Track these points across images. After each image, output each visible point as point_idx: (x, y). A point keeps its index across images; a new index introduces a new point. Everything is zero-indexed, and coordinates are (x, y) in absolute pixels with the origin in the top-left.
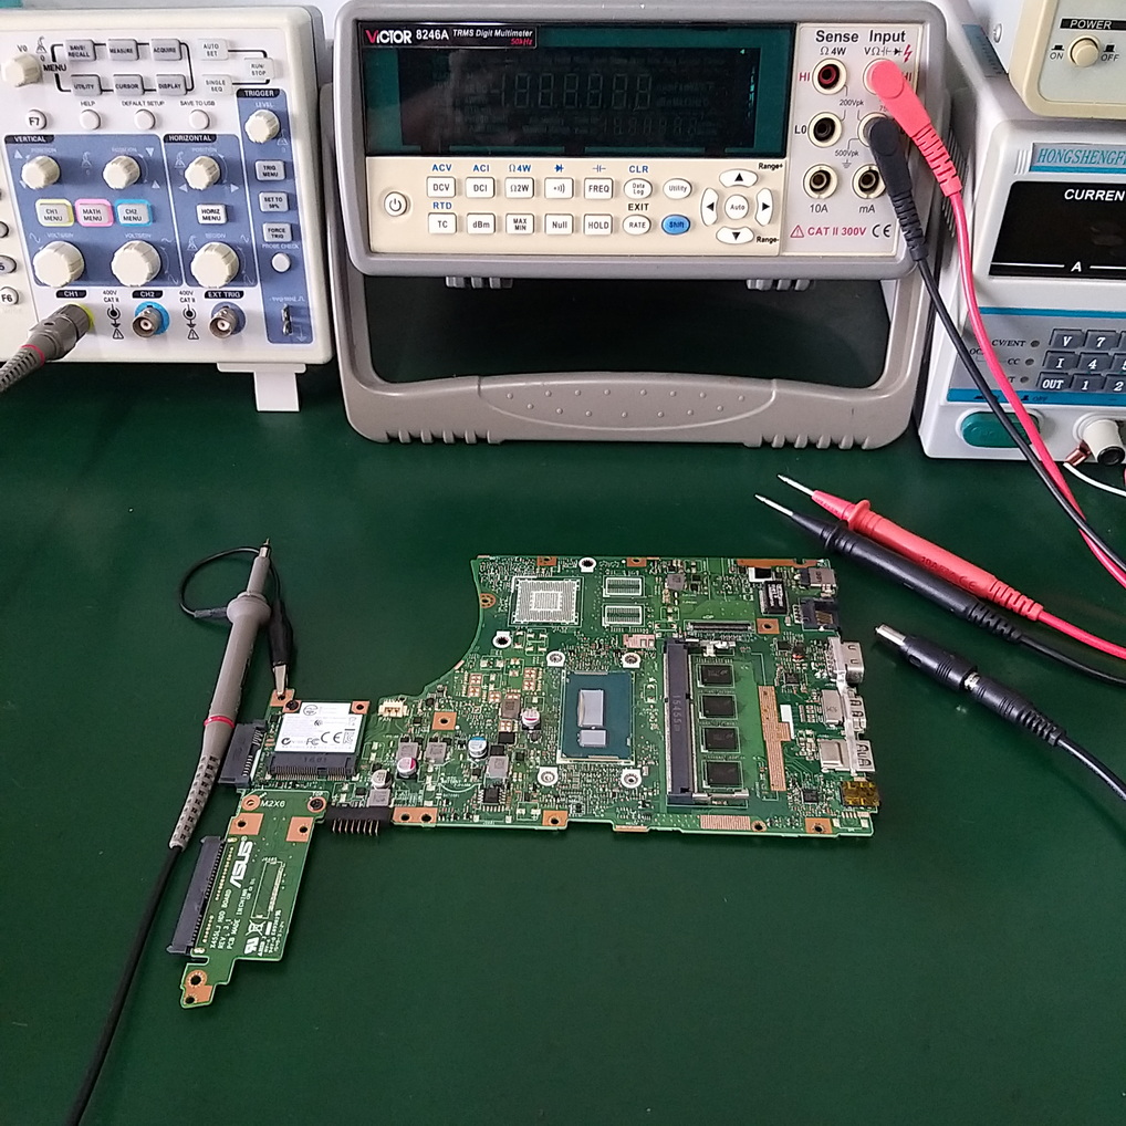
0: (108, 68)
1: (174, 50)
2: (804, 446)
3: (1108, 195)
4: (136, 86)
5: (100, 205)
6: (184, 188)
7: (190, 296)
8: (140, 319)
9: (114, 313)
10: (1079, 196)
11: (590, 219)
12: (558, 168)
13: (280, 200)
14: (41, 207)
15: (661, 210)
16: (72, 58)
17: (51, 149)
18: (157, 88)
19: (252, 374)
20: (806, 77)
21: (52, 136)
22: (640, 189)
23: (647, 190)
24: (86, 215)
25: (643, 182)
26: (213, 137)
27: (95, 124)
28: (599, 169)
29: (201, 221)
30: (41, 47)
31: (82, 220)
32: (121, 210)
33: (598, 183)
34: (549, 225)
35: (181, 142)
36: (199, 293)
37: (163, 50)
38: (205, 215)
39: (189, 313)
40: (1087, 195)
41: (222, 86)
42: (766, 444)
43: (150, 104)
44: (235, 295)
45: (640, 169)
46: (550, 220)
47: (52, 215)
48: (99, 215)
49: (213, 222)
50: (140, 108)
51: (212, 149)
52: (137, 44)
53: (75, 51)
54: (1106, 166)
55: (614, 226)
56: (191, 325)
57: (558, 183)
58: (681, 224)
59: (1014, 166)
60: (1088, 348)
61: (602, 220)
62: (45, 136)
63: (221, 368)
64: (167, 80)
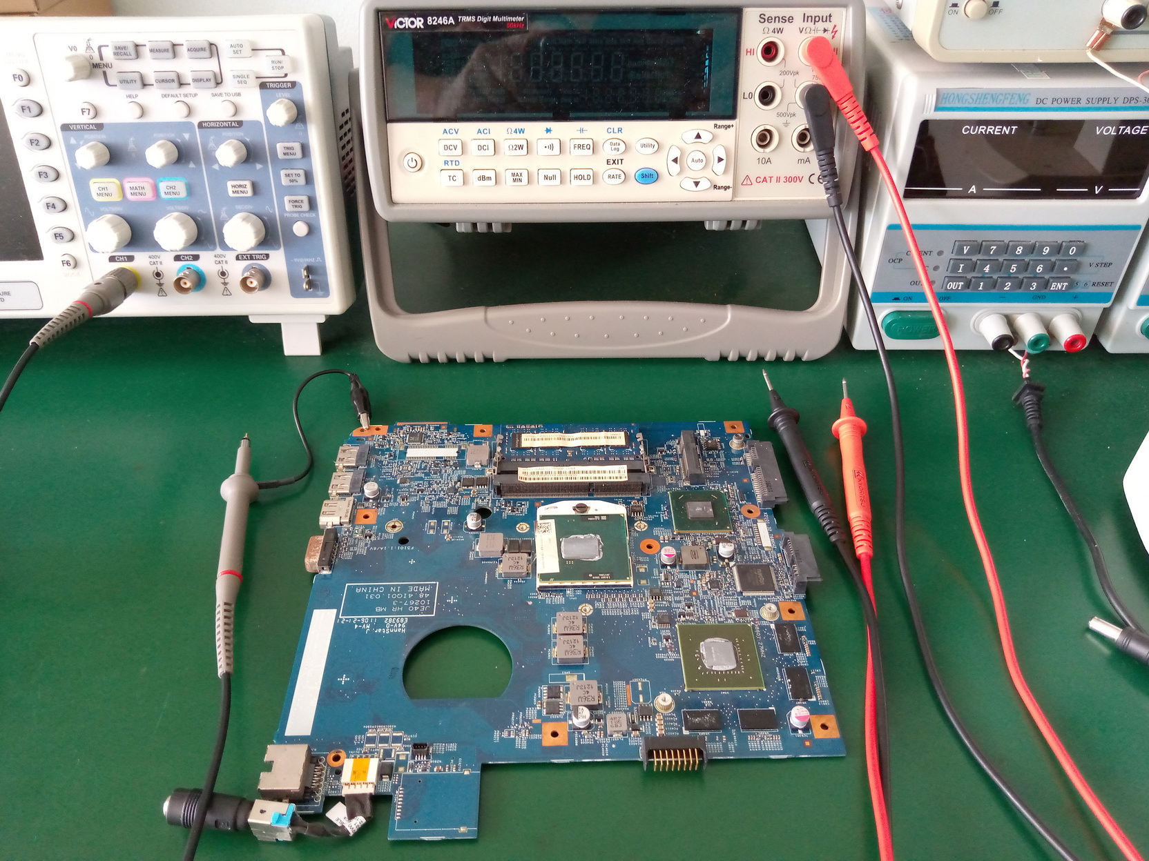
0: (149, 66)
1: (203, 49)
2: (754, 359)
3: (997, 130)
4: (173, 81)
5: (145, 183)
6: (216, 167)
7: (223, 259)
8: (179, 280)
9: (158, 274)
10: (974, 131)
11: (575, 173)
12: (548, 131)
13: (299, 175)
14: (95, 185)
15: (633, 165)
16: (117, 57)
17: (102, 136)
18: (191, 82)
19: (279, 325)
20: (751, 52)
21: (103, 124)
22: (616, 147)
23: (622, 147)
24: (133, 191)
25: (618, 141)
26: (240, 123)
27: (138, 112)
28: (582, 130)
29: (231, 194)
30: (89, 47)
31: (129, 196)
32: (163, 187)
33: (581, 142)
34: (541, 177)
35: (213, 127)
36: (230, 256)
37: (196, 50)
38: (235, 189)
39: (223, 274)
40: (980, 130)
41: (247, 80)
42: (723, 359)
43: (186, 96)
44: (262, 257)
45: (616, 130)
46: (542, 173)
47: (103, 192)
48: (143, 191)
49: (242, 195)
50: (177, 99)
51: (239, 133)
52: (174, 45)
53: (119, 51)
54: (994, 105)
55: (594, 178)
56: (225, 284)
57: (548, 143)
58: (651, 175)
59: (921, 106)
60: (984, 254)
61: (585, 173)
62: (95, 124)
63: (253, 320)
64: (199, 76)
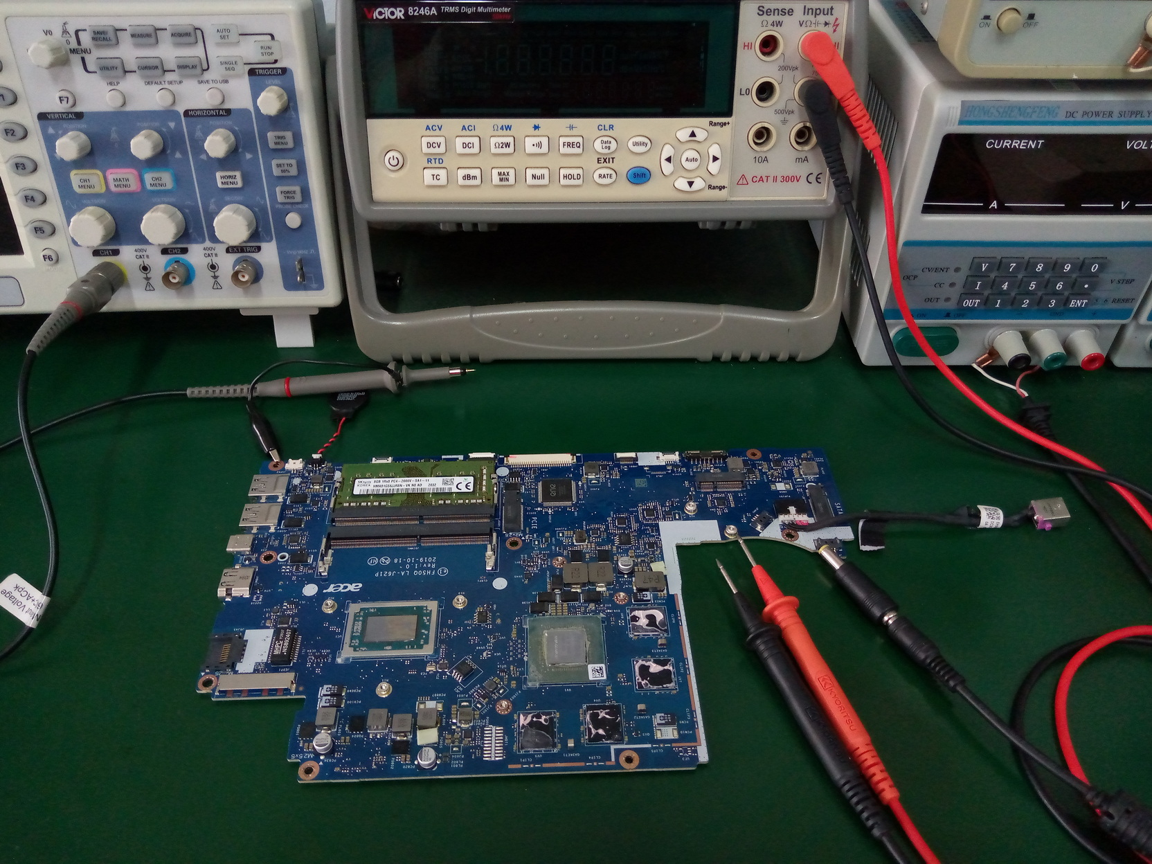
0: (128, 52)
1: (188, 34)
2: (748, 359)
3: (1022, 144)
4: (156, 67)
5: (129, 174)
7: (213, 252)
8: (167, 274)
9: (145, 268)
10: (998, 145)
11: (564, 173)
12: (536, 127)
13: (290, 165)
14: (75, 177)
15: (625, 164)
16: (96, 42)
17: (82, 124)
18: (176, 70)
19: (271, 317)
20: (748, 46)
21: (83, 113)
22: (607, 145)
23: (613, 145)
24: (116, 183)
25: (610, 139)
26: (228, 111)
27: (120, 102)
28: (571, 127)
29: (220, 185)
30: (65, 32)
31: (113, 188)
32: (148, 178)
33: (571, 140)
34: (529, 176)
35: (198, 116)
36: (220, 249)
37: (180, 35)
38: (223, 180)
39: (213, 267)
40: (1005, 144)
41: (235, 66)
42: (716, 358)
43: (170, 83)
44: (253, 249)
45: (607, 127)
46: (530, 172)
47: (86, 184)
48: (128, 183)
49: (231, 186)
50: (161, 87)
51: (228, 122)
52: (157, 30)
53: (99, 36)
54: (1022, 119)
55: (585, 178)
56: (215, 277)
57: (536, 140)
58: (643, 175)
59: (946, 120)
60: (1003, 271)
61: (575, 172)
62: (75, 113)
63: (243, 313)
64: (183, 62)
